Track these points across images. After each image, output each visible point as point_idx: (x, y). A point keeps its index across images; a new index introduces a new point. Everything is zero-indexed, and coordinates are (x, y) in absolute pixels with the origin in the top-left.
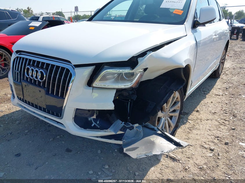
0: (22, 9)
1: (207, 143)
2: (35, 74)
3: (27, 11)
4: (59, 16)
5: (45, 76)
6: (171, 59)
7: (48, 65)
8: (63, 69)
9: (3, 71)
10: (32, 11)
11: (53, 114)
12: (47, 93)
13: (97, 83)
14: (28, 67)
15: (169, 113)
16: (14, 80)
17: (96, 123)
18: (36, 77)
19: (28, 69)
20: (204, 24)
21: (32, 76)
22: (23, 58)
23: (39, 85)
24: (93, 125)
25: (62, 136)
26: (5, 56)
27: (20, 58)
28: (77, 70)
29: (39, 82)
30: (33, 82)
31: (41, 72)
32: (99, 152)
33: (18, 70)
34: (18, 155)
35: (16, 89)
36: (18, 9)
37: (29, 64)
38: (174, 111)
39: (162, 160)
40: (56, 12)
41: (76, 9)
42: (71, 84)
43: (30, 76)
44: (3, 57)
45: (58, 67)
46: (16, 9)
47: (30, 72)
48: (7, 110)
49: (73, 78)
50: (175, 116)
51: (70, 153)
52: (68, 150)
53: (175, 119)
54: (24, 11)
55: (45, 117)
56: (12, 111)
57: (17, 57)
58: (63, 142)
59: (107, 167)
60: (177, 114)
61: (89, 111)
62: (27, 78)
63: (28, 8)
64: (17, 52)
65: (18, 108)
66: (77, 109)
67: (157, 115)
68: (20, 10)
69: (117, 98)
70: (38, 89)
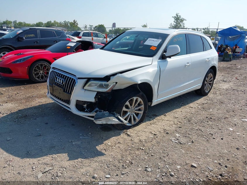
0: (69, 22)
1: (156, 131)
2: (59, 81)
3: (73, 23)
4: (97, 32)
5: (64, 82)
6: (130, 79)
7: (66, 76)
8: (73, 79)
9: (45, 77)
10: (77, 23)
11: (66, 102)
12: (64, 91)
13: (86, 87)
14: (57, 77)
15: (135, 110)
16: (50, 83)
17: (88, 110)
18: (60, 82)
19: (57, 78)
20: (170, 57)
21: (58, 82)
22: (55, 72)
23: (61, 87)
24: (86, 110)
25: (72, 118)
26: (48, 67)
27: (54, 71)
28: (79, 80)
29: (61, 85)
30: (58, 85)
31: (62, 80)
32: (89, 127)
33: (52, 78)
34: (47, 124)
35: (49, 88)
36: (65, 21)
37: (57, 75)
38: (140, 110)
39: (122, 135)
40: (99, 25)
41: (114, 25)
42: (75, 87)
43: (57, 82)
44: (47, 68)
45: (70, 78)
46: (64, 22)
47: (57, 79)
48: (44, 102)
49: (76, 84)
50: (141, 114)
51: (73, 126)
52: (73, 125)
53: (140, 116)
54: (70, 23)
55: (63, 104)
56: (47, 103)
57: (53, 71)
58: (71, 121)
59: (90, 133)
60: (141, 113)
61: (82, 101)
62: (56, 83)
63: (74, 21)
64: (53, 68)
65: (51, 101)
66: (77, 100)
67: (122, 109)
68: (67, 22)
69: (99, 97)
70: (60, 88)
